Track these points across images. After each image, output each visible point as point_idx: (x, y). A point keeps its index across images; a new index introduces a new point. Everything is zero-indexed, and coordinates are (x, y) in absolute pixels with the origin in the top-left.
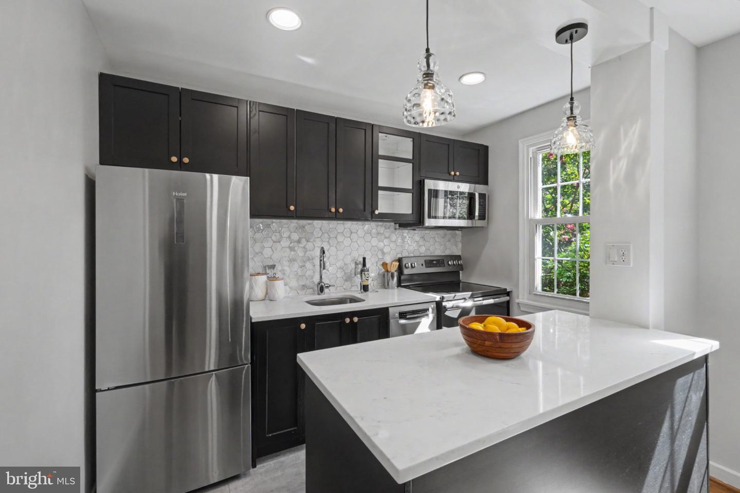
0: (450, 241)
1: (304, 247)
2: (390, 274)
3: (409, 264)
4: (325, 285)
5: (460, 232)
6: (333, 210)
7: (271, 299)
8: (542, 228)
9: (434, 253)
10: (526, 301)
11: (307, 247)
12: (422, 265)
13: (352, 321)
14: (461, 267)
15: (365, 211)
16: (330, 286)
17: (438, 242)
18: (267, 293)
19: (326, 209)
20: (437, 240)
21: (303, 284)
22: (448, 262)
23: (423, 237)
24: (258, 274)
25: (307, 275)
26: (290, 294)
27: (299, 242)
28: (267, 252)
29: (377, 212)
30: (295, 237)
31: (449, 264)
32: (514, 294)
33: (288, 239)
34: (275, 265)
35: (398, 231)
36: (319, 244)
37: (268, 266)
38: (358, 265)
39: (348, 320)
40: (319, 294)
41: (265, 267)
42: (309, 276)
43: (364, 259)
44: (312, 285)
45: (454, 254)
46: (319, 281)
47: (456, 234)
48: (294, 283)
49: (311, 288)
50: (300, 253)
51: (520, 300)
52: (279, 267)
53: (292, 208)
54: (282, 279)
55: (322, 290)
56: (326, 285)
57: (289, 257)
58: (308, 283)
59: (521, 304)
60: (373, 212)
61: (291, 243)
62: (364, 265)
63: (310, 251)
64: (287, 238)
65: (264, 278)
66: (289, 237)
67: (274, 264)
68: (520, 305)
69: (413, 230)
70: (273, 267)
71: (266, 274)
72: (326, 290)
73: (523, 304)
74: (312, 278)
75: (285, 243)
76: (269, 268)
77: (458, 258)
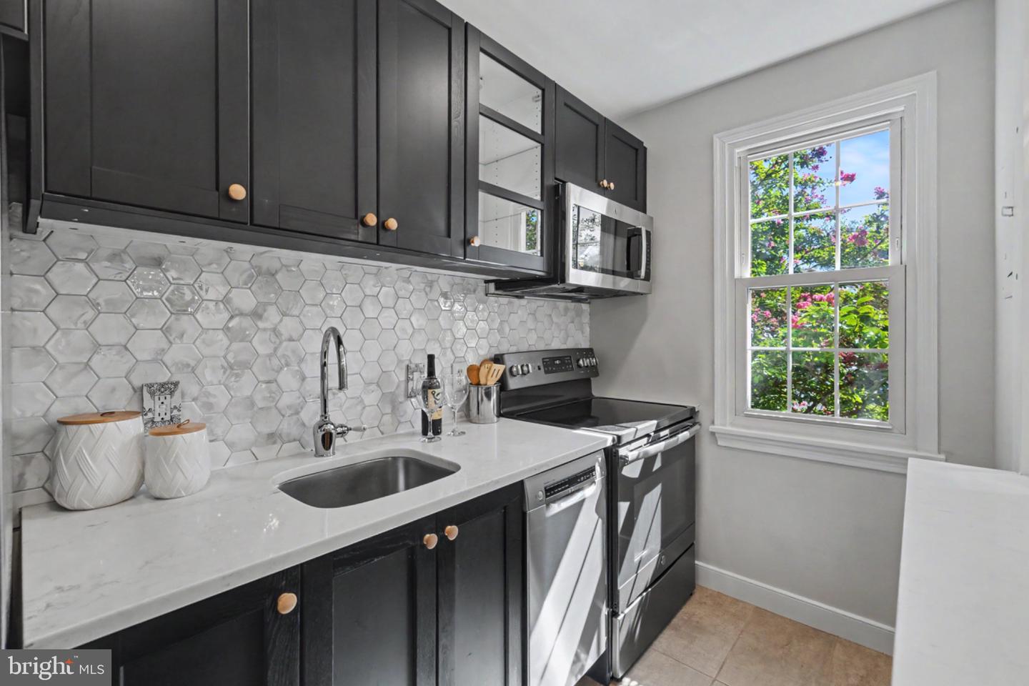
0: (573, 322)
1: (275, 330)
2: (482, 391)
3: (519, 367)
4: (336, 428)
5: (588, 305)
6: (372, 220)
7: (158, 495)
8: (753, 297)
9: (550, 345)
10: (729, 428)
11: (282, 329)
12: (539, 369)
13: (443, 539)
14: (594, 371)
15: (449, 236)
16: (349, 429)
17: (556, 323)
18: (142, 478)
19: (352, 215)
20: (555, 319)
21: (273, 429)
22: (578, 361)
23: (533, 314)
24: (107, 415)
25: (280, 405)
26: (229, 465)
27: (257, 315)
28: (146, 344)
29: (477, 242)
30: (244, 299)
31: (579, 366)
32: (703, 417)
33: (222, 306)
34: (176, 384)
35: (492, 299)
36: (317, 323)
37: (150, 386)
38: (412, 373)
39: (432, 540)
40: (317, 455)
41: (139, 391)
42: (289, 407)
43: (431, 358)
44: (295, 431)
45: (580, 347)
46: (318, 418)
47: (582, 311)
48: (243, 431)
49: (295, 440)
50: (261, 345)
51: (716, 428)
52: (189, 386)
53: (238, 191)
54: (199, 428)
55: (327, 441)
56: (339, 430)
57: (225, 357)
58: (287, 427)
59: (718, 433)
60: (467, 242)
61: (232, 317)
62: (431, 373)
63: (291, 340)
64: (217, 302)
65: (135, 426)
66: (226, 300)
67: (174, 380)
68: (717, 435)
69: (517, 297)
70: (169, 388)
71: (142, 412)
72: (338, 441)
73: (720, 433)
74: (297, 413)
75: (212, 317)
76: (152, 394)
77: (589, 352)
